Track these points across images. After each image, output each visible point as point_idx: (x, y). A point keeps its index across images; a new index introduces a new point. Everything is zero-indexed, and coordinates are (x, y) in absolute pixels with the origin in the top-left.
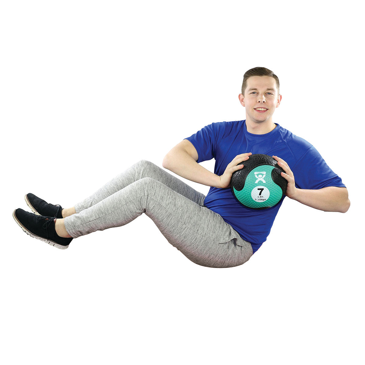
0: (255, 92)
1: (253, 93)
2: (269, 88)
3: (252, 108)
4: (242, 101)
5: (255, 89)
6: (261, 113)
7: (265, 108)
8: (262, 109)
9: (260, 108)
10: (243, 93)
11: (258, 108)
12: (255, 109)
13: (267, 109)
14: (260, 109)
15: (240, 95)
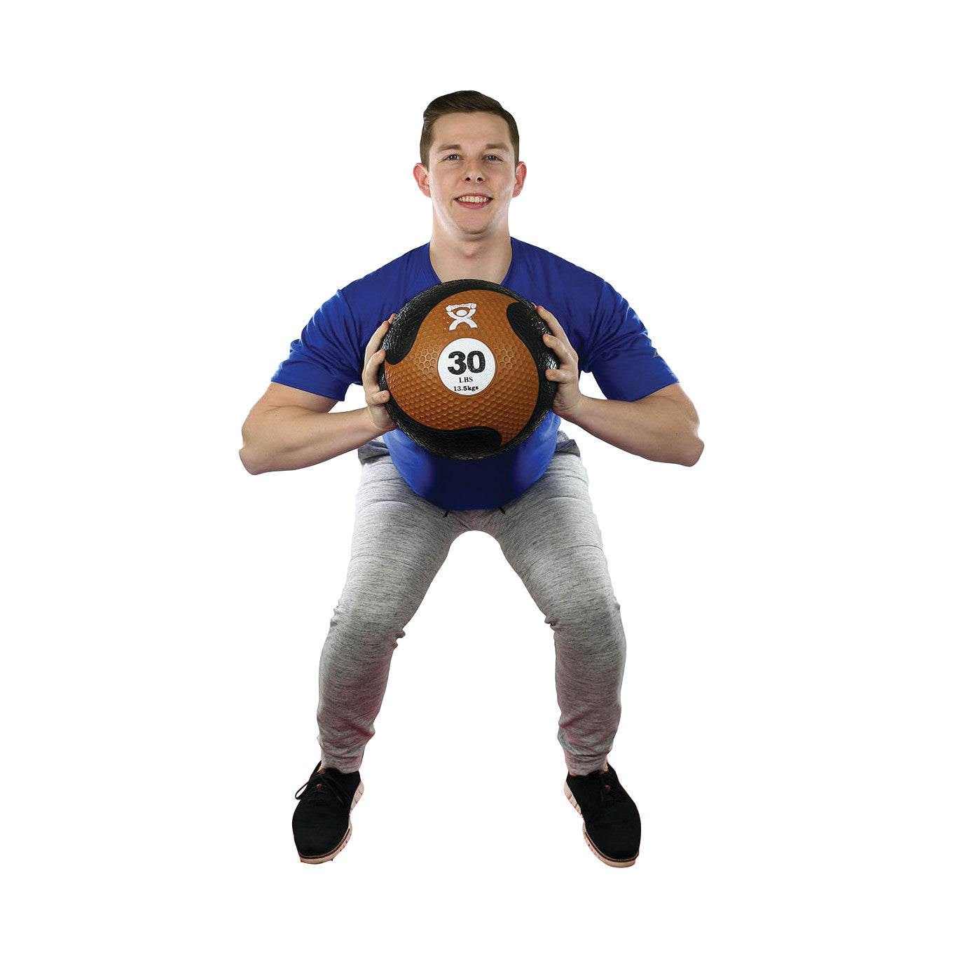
0: (455, 156)
1: (452, 157)
2: (492, 143)
3: (451, 198)
4: (423, 184)
5: (456, 147)
6: (473, 211)
7: (483, 196)
8: (477, 200)
9: (470, 195)
10: (425, 162)
11: (465, 196)
12: (457, 199)
13: (490, 199)
14: (472, 199)
15: (416, 167)
